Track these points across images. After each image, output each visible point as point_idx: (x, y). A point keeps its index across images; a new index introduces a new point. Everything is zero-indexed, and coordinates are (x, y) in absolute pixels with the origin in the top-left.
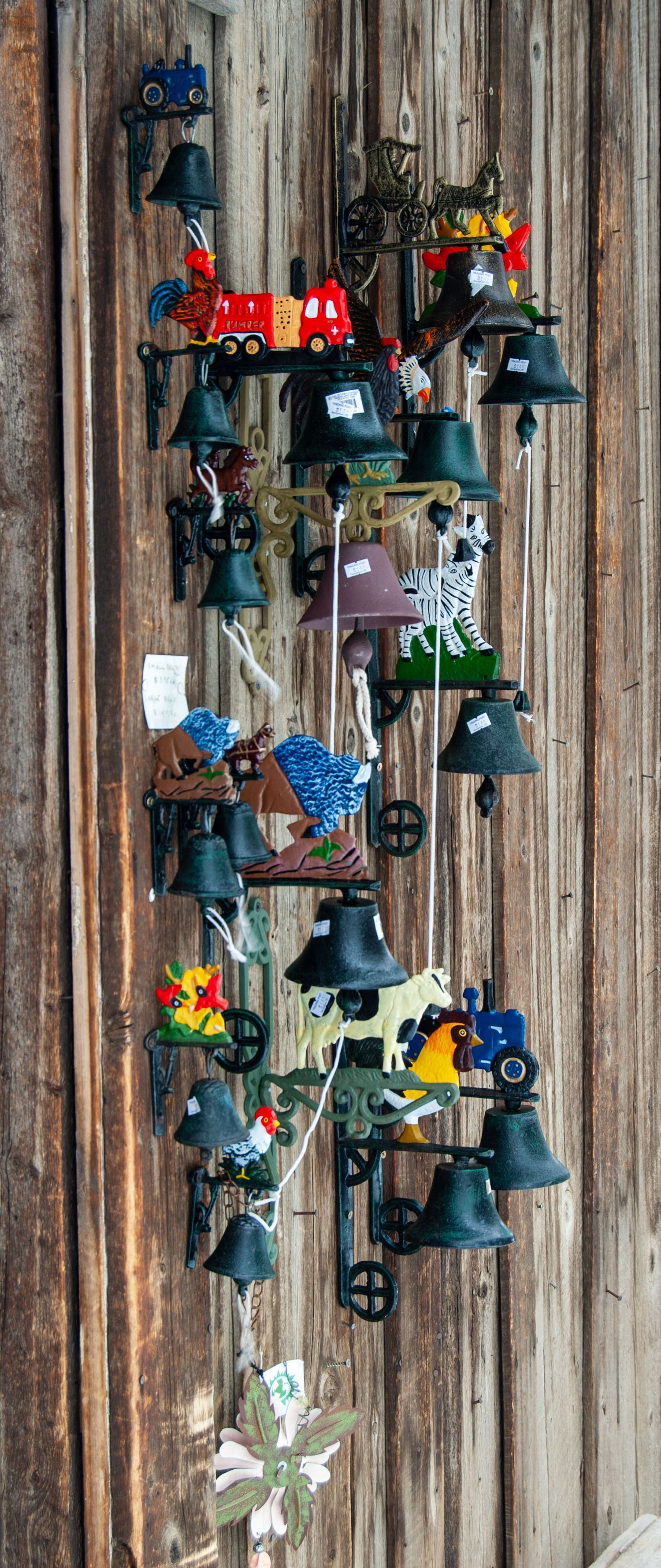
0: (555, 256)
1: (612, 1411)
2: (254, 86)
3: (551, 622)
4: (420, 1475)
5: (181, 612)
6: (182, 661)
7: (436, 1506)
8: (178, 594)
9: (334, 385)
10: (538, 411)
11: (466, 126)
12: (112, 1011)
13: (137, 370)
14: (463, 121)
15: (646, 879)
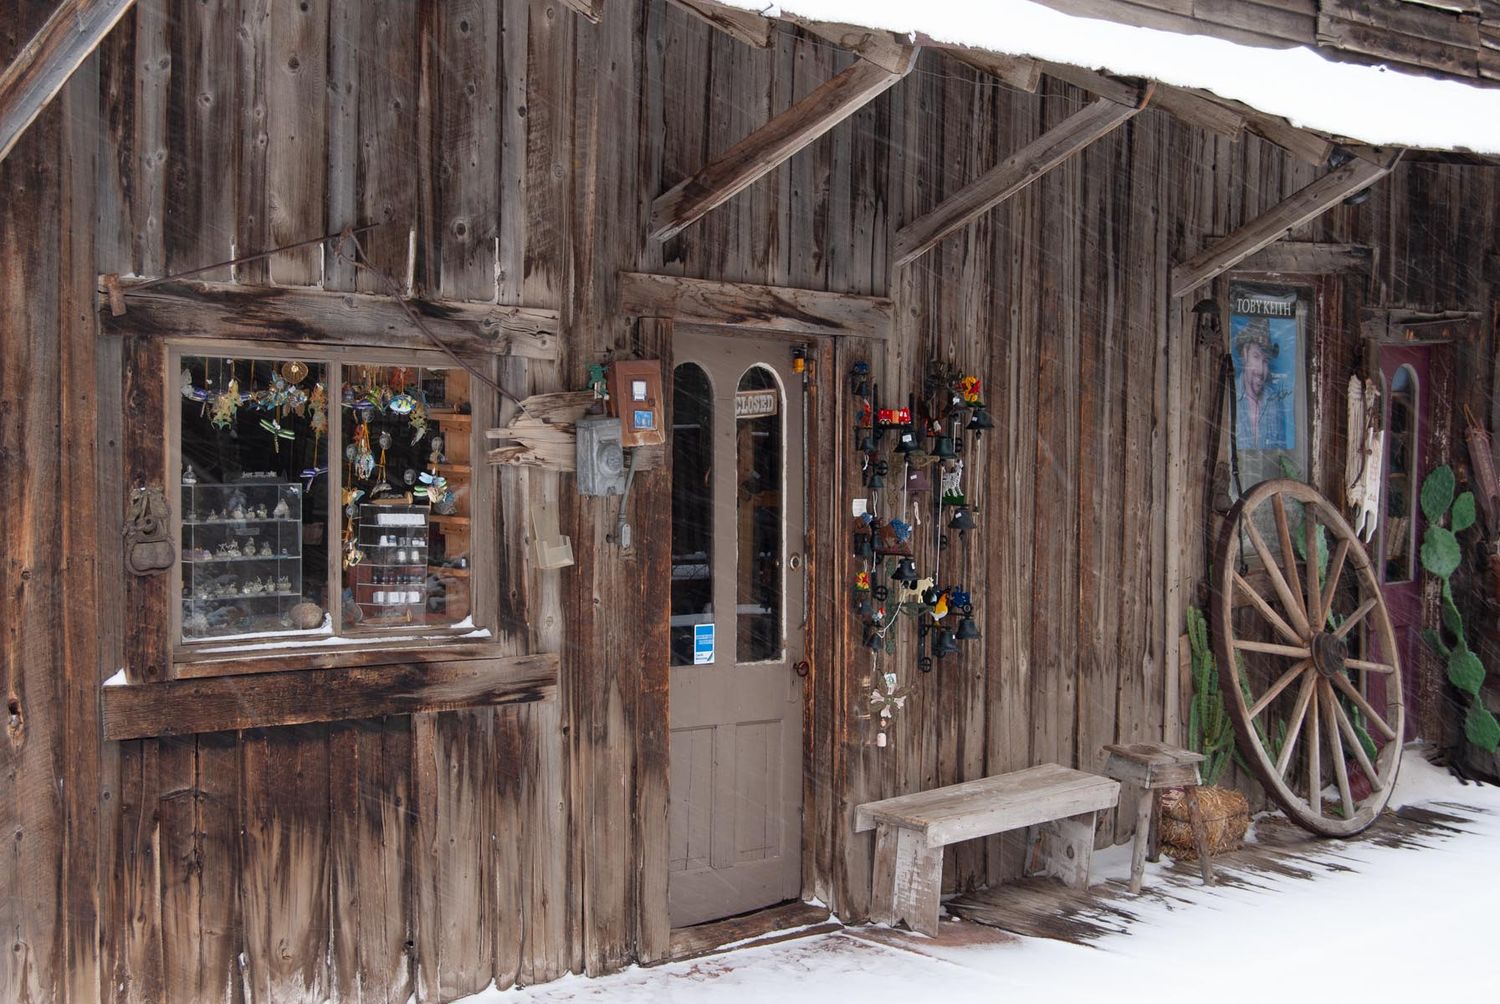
0: (1022, 372)
1: (1042, 729)
2: (896, 353)
3: (1018, 483)
4: (948, 722)
5: (865, 488)
6: (865, 500)
7: (954, 732)
8: (864, 484)
9: (905, 433)
10: (982, 431)
11: (979, 346)
12: (843, 582)
13: (853, 433)
14: (977, 343)
15: (1068, 564)
